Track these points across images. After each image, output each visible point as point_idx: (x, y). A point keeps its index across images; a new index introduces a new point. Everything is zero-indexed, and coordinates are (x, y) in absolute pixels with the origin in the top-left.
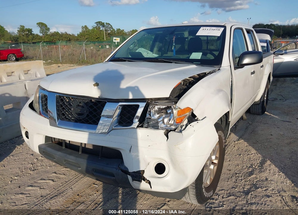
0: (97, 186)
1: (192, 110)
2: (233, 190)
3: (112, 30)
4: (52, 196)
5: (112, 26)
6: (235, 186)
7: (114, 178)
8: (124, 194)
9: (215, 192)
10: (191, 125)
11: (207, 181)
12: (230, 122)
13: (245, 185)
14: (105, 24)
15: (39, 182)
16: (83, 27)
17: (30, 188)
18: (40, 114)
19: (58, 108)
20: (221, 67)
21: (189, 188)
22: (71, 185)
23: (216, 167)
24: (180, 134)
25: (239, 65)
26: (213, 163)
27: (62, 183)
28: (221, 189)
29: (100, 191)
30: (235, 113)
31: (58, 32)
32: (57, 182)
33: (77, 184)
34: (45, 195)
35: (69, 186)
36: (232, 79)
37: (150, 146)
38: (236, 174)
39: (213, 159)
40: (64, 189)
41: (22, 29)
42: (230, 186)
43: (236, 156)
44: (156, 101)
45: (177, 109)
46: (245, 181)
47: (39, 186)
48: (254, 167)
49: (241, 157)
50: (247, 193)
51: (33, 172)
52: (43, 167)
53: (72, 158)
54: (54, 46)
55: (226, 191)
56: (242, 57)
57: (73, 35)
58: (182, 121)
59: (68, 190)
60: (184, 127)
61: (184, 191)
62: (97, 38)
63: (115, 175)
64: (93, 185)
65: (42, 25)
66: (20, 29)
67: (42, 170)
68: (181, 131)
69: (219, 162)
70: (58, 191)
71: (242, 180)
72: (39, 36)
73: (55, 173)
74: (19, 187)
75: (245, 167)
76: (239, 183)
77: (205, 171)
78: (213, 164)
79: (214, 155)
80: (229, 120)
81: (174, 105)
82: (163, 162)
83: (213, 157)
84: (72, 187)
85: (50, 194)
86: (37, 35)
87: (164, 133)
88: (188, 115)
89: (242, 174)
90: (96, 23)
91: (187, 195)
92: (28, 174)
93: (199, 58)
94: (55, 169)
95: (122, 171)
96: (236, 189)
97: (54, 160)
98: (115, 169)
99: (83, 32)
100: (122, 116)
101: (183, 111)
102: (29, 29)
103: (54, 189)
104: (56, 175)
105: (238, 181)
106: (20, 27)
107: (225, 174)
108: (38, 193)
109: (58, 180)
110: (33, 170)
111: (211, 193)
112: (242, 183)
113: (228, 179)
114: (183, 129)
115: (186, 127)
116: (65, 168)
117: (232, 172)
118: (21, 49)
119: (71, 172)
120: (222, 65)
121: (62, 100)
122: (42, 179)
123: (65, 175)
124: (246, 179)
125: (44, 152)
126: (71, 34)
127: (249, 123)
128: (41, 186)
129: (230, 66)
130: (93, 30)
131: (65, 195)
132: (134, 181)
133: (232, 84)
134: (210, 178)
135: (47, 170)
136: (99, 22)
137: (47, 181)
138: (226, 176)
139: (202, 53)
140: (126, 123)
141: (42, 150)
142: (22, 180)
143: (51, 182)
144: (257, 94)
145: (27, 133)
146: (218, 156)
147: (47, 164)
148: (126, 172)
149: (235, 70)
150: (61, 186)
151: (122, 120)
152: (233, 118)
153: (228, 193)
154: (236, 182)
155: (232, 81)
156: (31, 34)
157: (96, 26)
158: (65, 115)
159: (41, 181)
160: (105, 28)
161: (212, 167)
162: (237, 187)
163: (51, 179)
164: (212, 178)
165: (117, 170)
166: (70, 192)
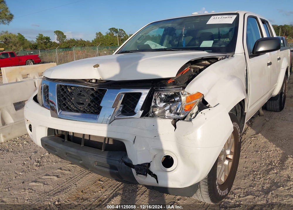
0: (102, 183)
1: (203, 96)
2: (251, 189)
3: (125, 35)
4: (55, 192)
5: (125, 32)
6: (253, 185)
7: (117, 171)
8: (130, 191)
9: (231, 191)
10: (202, 113)
11: (222, 178)
12: (246, 113)
13: (264, 184)
14: (118, 30)
15: (43, 177)
16: (97, 34)
17: (34, 184)
18: (43, 106)
19: (60, 98)
20: (234, 54)
21: (201, 184)
22: (75, 182)
23: (231, 163)
24: (190, 123)
25: (254, 53)
26: (227, 158)
27: (66, 179)
28: (237, 187)
29: (105, 188)
30: (251, 106)
31: (74, 39)
32: (61, 178)
33: (82, 180)
34: (49, 191)
35: (73, 182)
36: (246, 67)
37: (155, 137)
38: (254, 171)
39: (227, 154)
40: (68, 185)
41: (41, 38)
42: (248, 185)
43: (253, 152)
44: (162, 88)
45: (185, 95)
46: (265, 180)
47: (42, 182)
48: (274, 164)
49: (258, 154)
50: (267, 192)
51: (38, 167)
52: (49, 163)
53: (73, 151)
54: (70, 52)
55: (243, 190)
56: (257, 44)
57: (88, 41)
58: (191, 109)
59: (72, 186)
60: (194, 115)
61: (195, 187)
62: (111, 44)
63: (118, 168)
64: (98, 181)
65: (59, 33)
66: (39, 37)
67: (48, 166)
68: (190, 120)
69: (234, 157)
70: (61, 187)
71: (261, 178)
72: (57, 43)
73: (61, 169)
74: (23, 183)
75: (264, 164)
76: (257, 181)
77: (219, 166)
78: (227, 160)
79: (228, 149)
80: (245, 112)
81: (182, 90)
82: (171, 155)
83: (228, 152)
84: (77, 183)
85: (53, 190)
86: (55, 43)
87: (172, 122)
88: (198, 101)
89: (261, 172)
90: (110, 29)
91: (198, 192)
92: (34, 169)
93: (211, 46)
94: (60, 165)
95: (126, 163)
96: (254, 188)
97: (56, 153)
98: (118, 162)
99: (98, 38)
100: (125, 104)
101: (192, 97)
102: (47, 37)
103: (58, 185)
104: (61, 171)
105: (256, 179)
106: (38, 36)
107: (240, 171)
108: (41, 189)
109: (63, 176)
110: (39, 166)
111: (226, 191)
112: (261, 181)
113: (245, 177)
114: (192, 117)
115: (196, 116)
116: (71, 164)
117: (249, 169)
118: (38, 55)
119: (77, 169)
120: (236, 52)
121: (63, 90)
122: (46, 175)
123: (70, 171)
124: (265, 178)
125: (46, 145)
126: (86, 41)
127: (265, 120)
128: (45, 182)
129: (245, 53)
130: (107, 36)
131: (68, 191)
132: (138, 175)
133: (247, 73)
134: (225, 175)
135: (52, 166)
136: (113, 28)
137: (52, 177)
138: (242, 173)
139: (213, 41)
140: (129, 112)
141: (44, 143)
142: (27, 176)
143: (55, 178)
144: (274, 88)
145: (30, 126)
146: (233, 150)
147: (54, 160)
148: (130, 165)
149: (250, 58)
150: (65, 182)
151: (125, 109)
152: (249, 111)
153: (245, 192)
154: (254, 181)
155: (246, 69)
156: (49, 41)
157: (110, 33)
158: (66, 105)
159: (46, 177)
160: (118, 34)
161: (226, 162)
162: (255, 185)
163: (56, 175)
164: (227, 175)
165: (120, 163)
166: (74, 188)
